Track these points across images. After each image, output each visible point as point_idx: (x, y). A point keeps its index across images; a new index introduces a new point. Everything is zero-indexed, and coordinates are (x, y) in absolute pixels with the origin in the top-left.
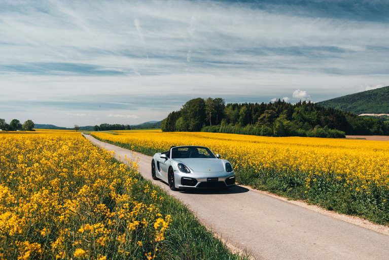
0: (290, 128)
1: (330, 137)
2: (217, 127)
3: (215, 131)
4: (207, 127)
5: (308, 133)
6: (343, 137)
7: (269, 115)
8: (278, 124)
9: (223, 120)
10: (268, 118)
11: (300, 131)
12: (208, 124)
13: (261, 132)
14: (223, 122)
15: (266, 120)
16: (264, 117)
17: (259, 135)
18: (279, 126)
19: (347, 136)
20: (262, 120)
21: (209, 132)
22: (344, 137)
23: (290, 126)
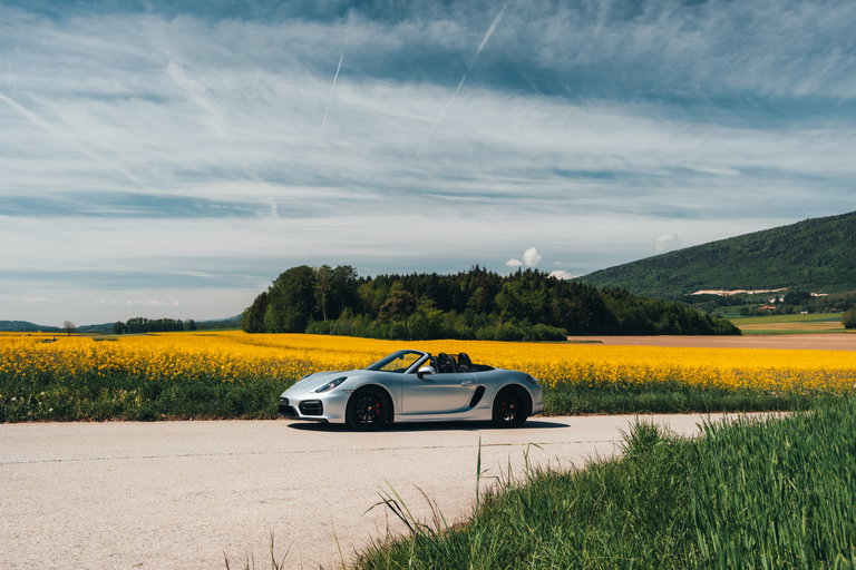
0: (442, 325)
1: (529, 340)
2: (334, 324)
3: (326, 332)
4: (316, 323)
5: (479, 332)
6: (560, 339)
7: (399, 300)
8: (419, 318)
9: (346, 309)
10: (397, 305)
11: (461, 328)
12: (319, 318)
13: (391, 333)
14: (344, 313)
15: (393, 309)
16: (390, 304)
17: (387, 337)
18: (420, 322)
19: (569, 338)
20: (386, 309)
21: (318, 333)
22: (566, 340)
23: (442, 321)
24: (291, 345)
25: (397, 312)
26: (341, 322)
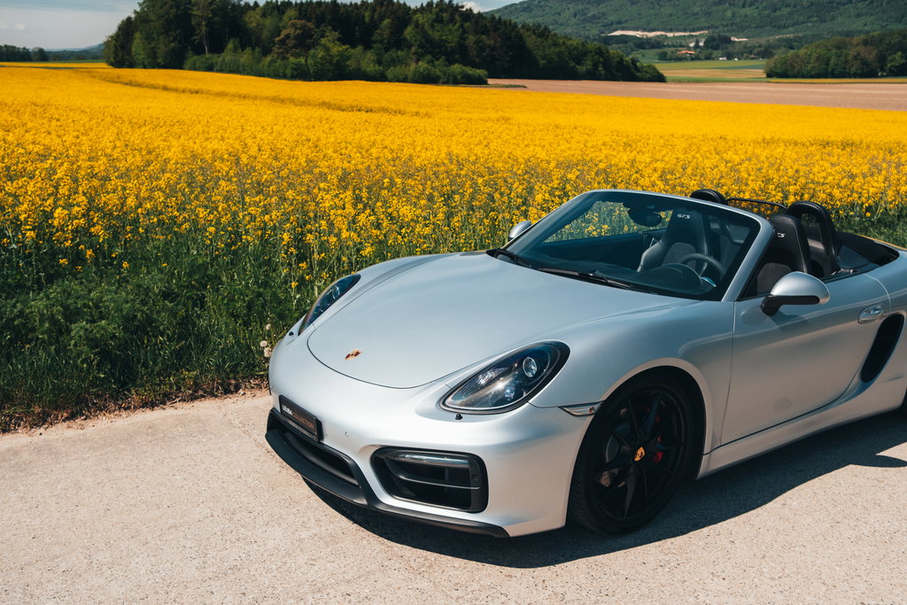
0: (349, 63)
1: (446, 83)
2: (217, 59)
3: (210, 68)
4: (196, 57)
5: (390, 72)
6: (480, 82)
7: (298, 32)
8: (321, 54)
9: (231, 41)
10: (296, 37)
11: (371, 68)
12: (199, 51)
13: (289, 72)
14: (230, 46)
15: (291, 42)
16: (288, 36)
17: (284, 77)
18: (323, 58)
19: (490, 81)
20: (283, 42)
21: (199, 69)
22: (486, 83)
23: (348, 58)
24: (171, 84)
25: (295, 46)
26: (227, 56)
